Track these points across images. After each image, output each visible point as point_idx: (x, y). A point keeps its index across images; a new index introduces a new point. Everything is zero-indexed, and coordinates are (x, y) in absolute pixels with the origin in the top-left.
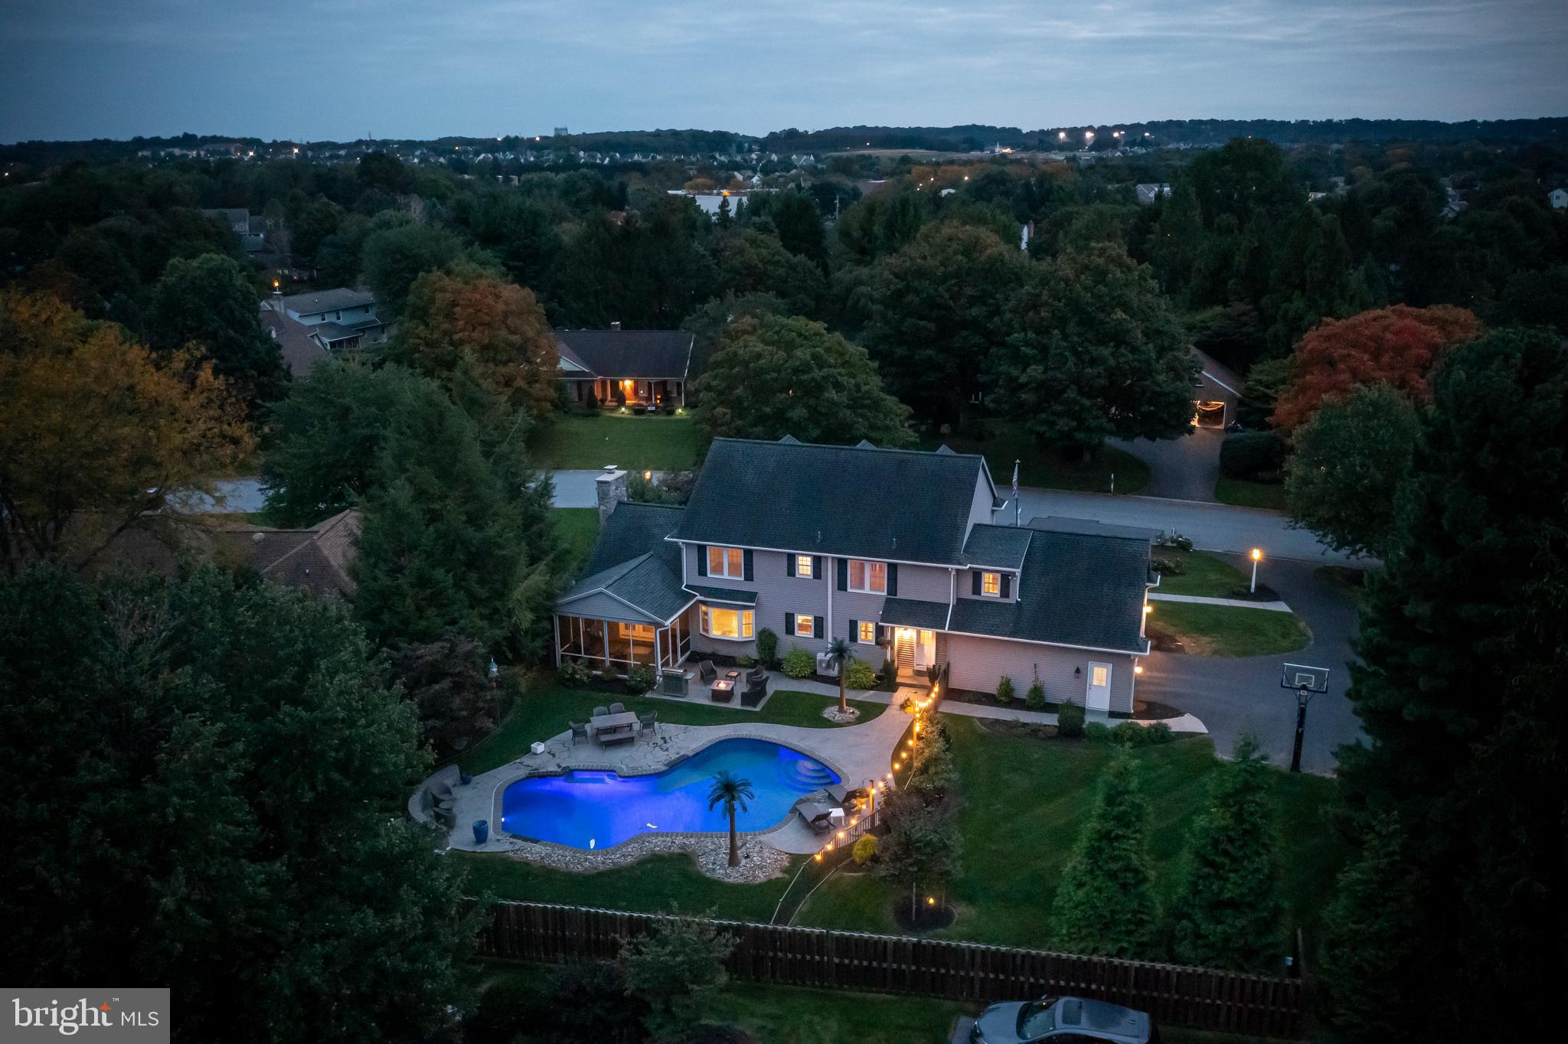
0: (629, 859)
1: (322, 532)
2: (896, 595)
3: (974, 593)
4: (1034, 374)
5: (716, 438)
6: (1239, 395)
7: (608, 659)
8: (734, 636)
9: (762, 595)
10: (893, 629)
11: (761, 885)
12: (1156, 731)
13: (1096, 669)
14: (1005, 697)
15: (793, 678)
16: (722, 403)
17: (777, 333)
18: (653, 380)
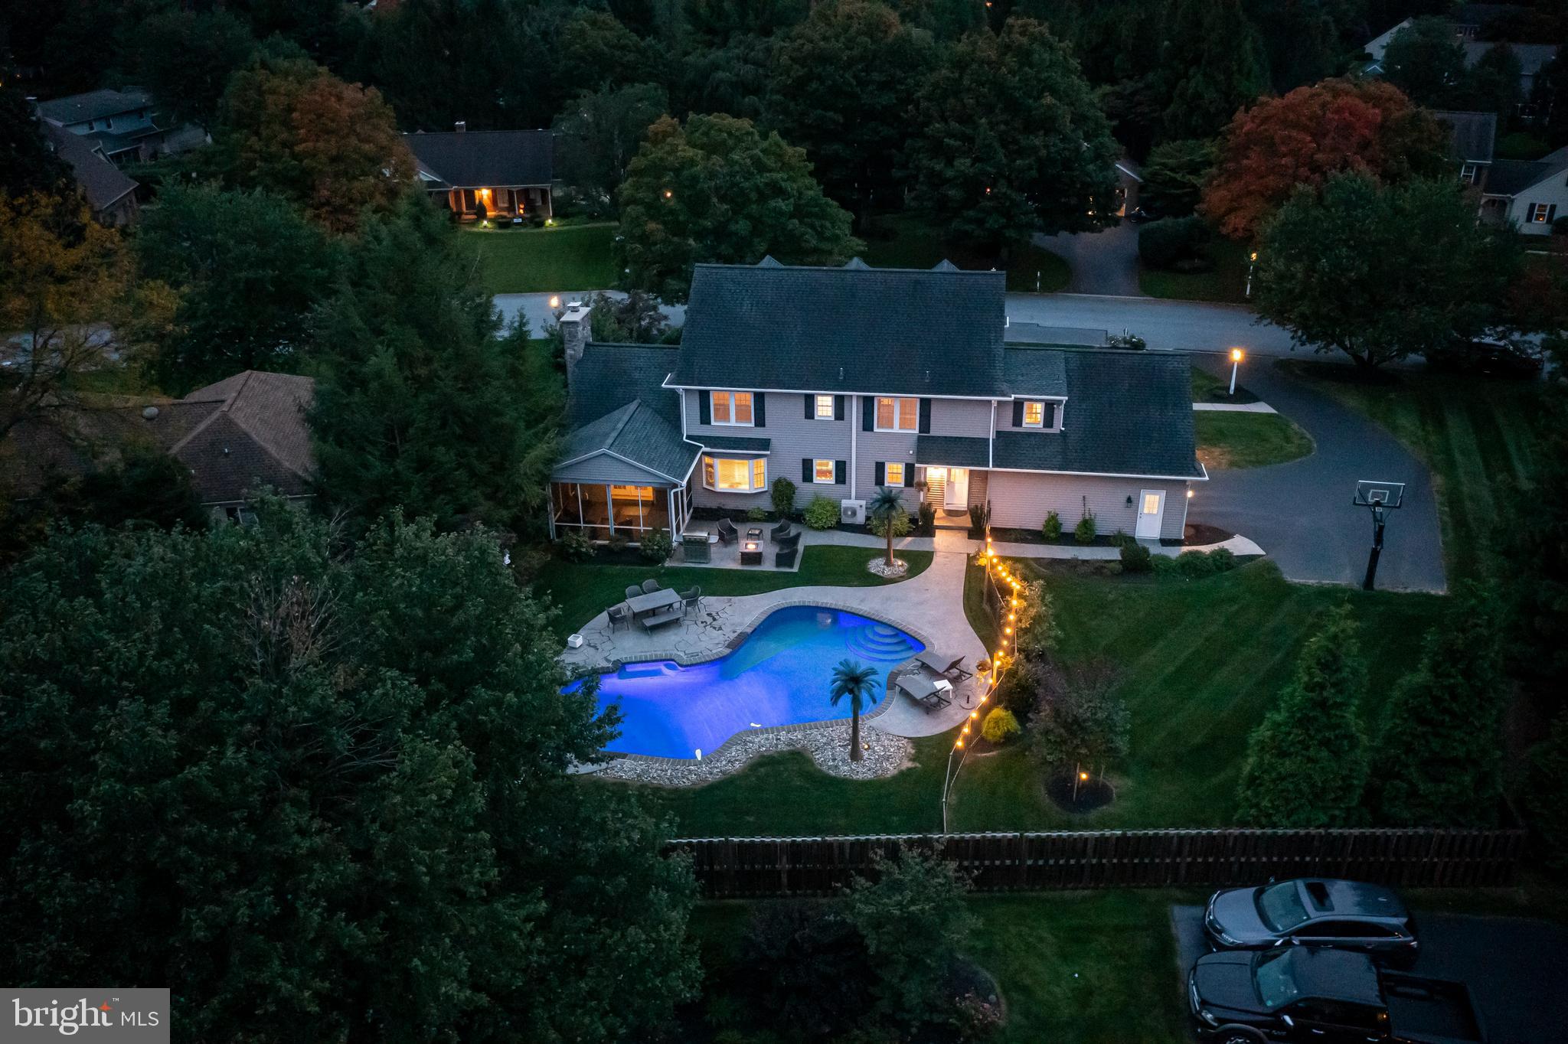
0: (737, 765)
1: (229, 401)
2: (929, 432)
3: (1014, 425)
4: (963, 168)
5: (697, 264)
6: (1140, 180)
7: (611, 526)
8: (745, 488)
9: (774, 442)
10: (926, 469)
11: (894, 778)
12: (1221, 558)
13: (1148, 497)
14: (1052, 533)
15: (817, 529)
16: (652, 218)
17: (706, 134)
18: (515, 188)
